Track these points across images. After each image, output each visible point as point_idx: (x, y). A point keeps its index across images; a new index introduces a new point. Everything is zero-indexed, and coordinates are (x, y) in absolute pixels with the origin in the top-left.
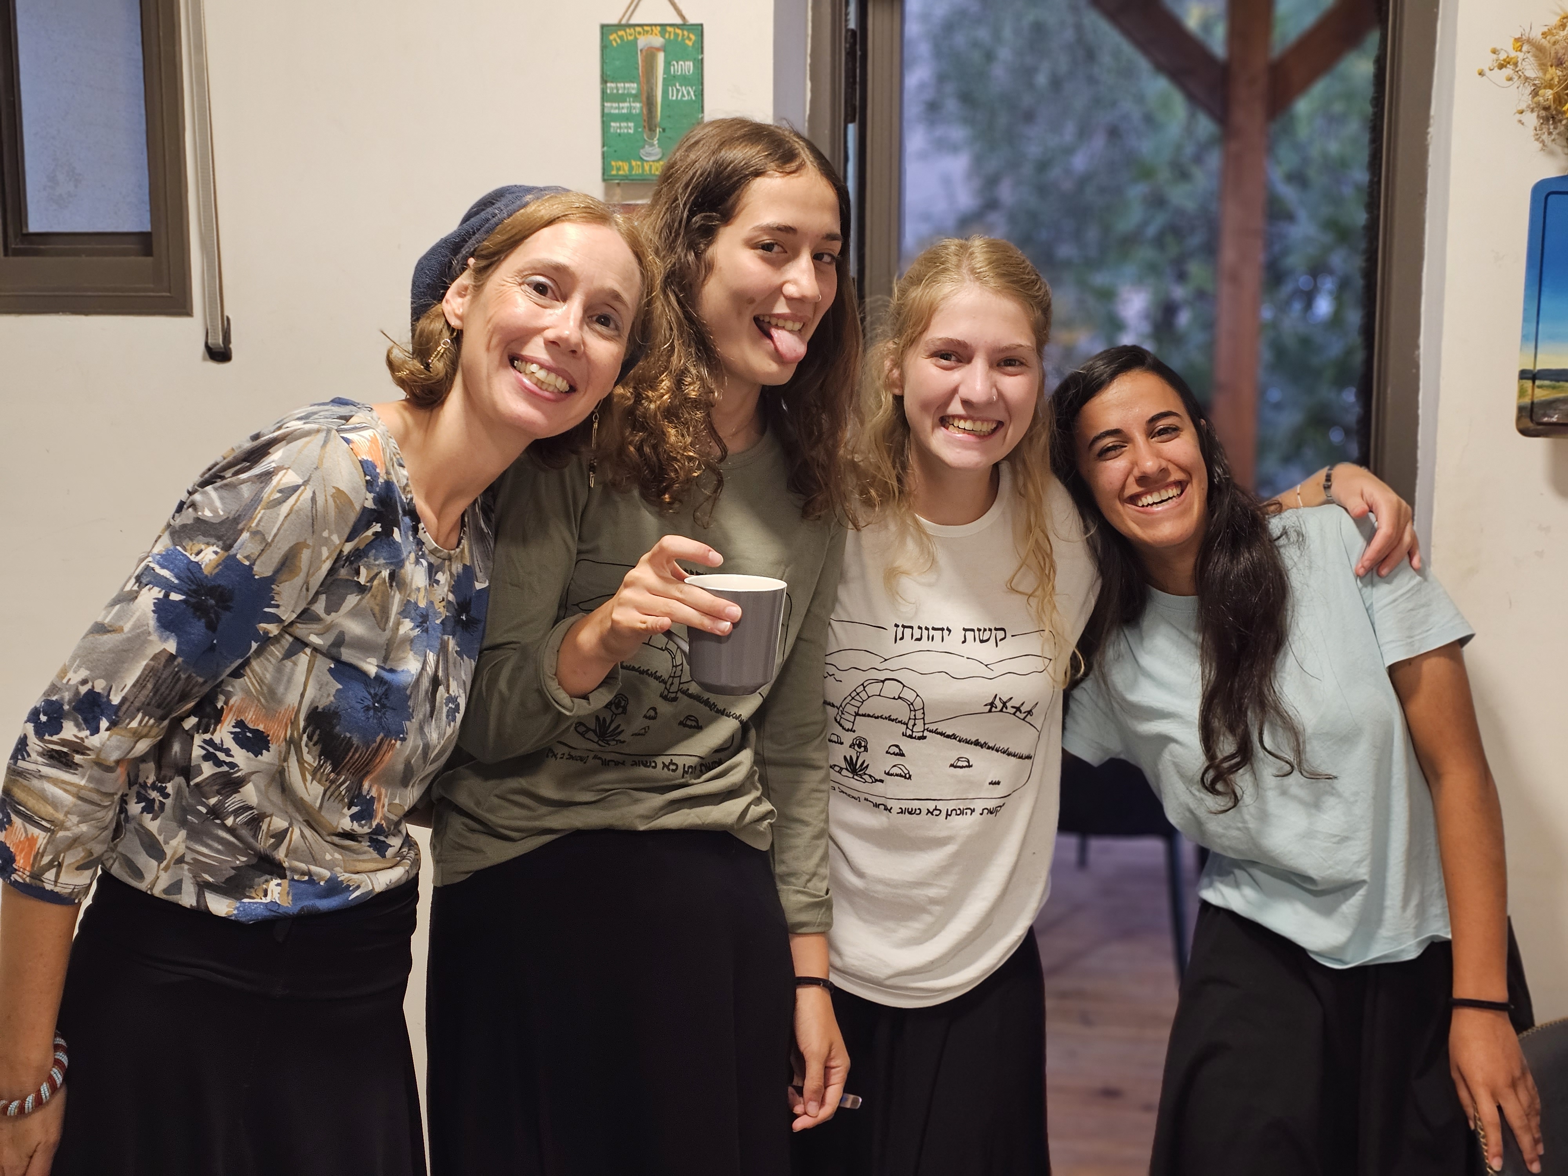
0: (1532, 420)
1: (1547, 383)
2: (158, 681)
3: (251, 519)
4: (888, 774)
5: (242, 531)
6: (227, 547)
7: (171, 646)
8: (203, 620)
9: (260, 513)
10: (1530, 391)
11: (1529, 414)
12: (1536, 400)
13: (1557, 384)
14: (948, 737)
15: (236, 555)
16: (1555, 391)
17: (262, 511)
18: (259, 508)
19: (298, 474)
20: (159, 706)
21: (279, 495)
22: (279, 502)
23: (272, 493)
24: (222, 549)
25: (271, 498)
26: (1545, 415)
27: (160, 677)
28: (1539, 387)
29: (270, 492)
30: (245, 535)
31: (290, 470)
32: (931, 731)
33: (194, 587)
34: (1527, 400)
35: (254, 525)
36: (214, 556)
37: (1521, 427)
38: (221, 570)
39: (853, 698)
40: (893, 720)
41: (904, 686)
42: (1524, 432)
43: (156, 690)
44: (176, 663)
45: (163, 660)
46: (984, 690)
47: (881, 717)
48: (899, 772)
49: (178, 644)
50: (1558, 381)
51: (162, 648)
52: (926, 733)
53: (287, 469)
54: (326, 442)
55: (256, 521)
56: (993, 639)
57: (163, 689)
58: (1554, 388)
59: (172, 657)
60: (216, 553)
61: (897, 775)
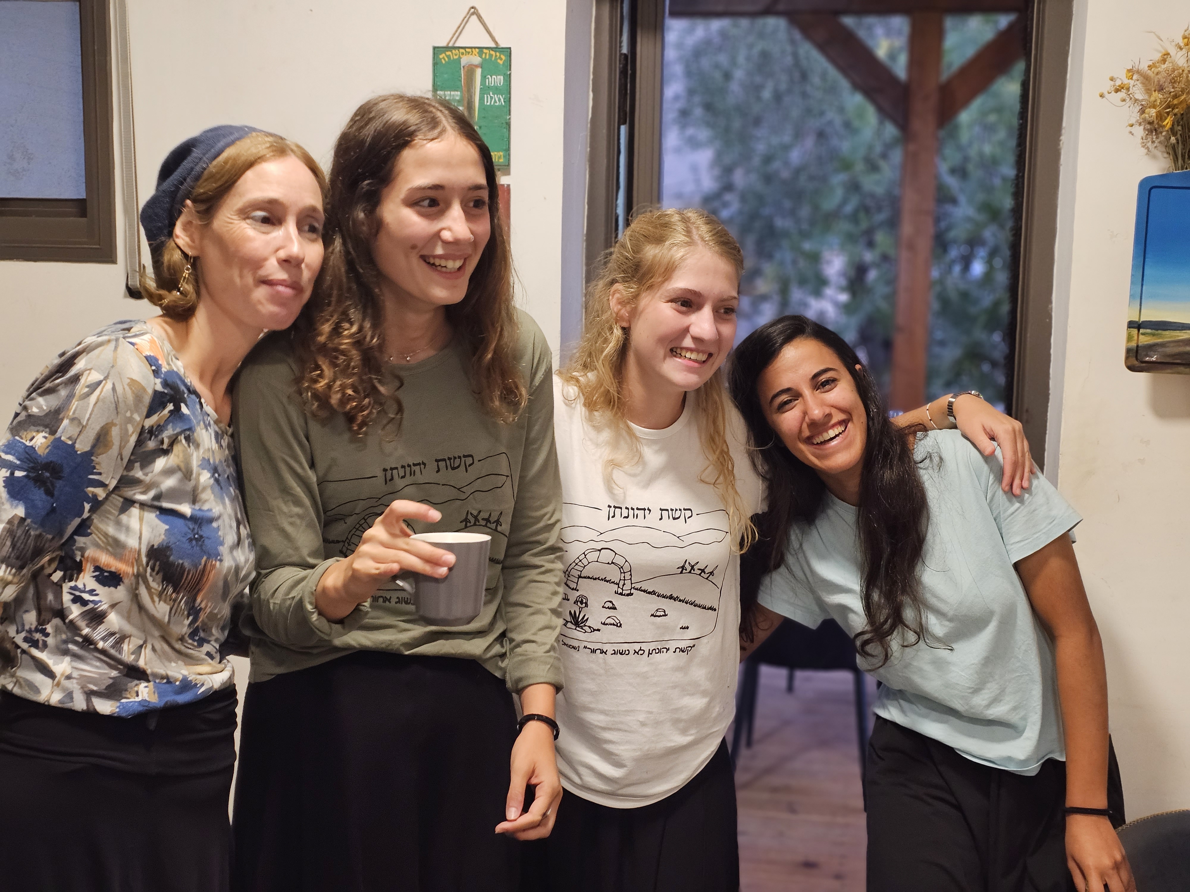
0: (1137, 359)
1: (1149, 331)
2: (14, 539)
3: (68, 410)
4: (604, 624)
5: (62, 420)
6: (53, 432)
7: (20, 511)
8: (43, 489)
9: (75, 404)
10: (1136, 337)
11: (1135, 355)
12: (1140, 344)
13: (1156, 332)
14: (649, 593)
15: (60, 437)
16: (1154, 337)
17: (76, 403)
18: (74, 401)
19: (99, 373)
20: (17, 558)
21: (87, 389)
22: (88, 395)
23: (82, 389)
24: (50, 434)
25: (82, 393)
26: (1147, 356)
27: (15, 536)
28: (1143, 334)
29: (81, 388)
30: (66, 422)
31: (93, 371)
32: (636, 589)
33: (31, 465)
34: (1133, 344)
35: (71, 414)
36: (44, 440)
37: (1129, 364)
38: (50, 450)
39: (577, 564)
40: (607, 581)
41: (616, 554)
42: (1131, 368)
43: (13, 545)
44: (26, 524)
45: (16, 522)
46: (677, 557)
47: (598, 578)
48: (612, 622)
49: (26, 509)
50: (1157, 330)
51: (13, 514)
52: (633, 591)
53: (90, 369)
54: (116, 348)
55: (72, 411)
56: (682, 516)
57: (18, 544)
58: (1154, 335)
59: (23, 520)
60: (45, 437)
61: (611, 624)
